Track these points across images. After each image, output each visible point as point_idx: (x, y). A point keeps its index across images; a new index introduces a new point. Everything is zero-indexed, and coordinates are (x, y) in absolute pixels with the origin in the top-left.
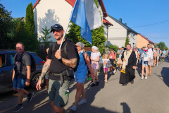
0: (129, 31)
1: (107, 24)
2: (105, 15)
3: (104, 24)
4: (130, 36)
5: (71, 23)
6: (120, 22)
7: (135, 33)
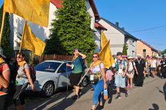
0: (128, 37)
1: (100, 28)
2: (97, 18)
3: (96, 28)
4: (128, 42)
5: (53, 27)
6: (116, 26)
7: (135, 39)
